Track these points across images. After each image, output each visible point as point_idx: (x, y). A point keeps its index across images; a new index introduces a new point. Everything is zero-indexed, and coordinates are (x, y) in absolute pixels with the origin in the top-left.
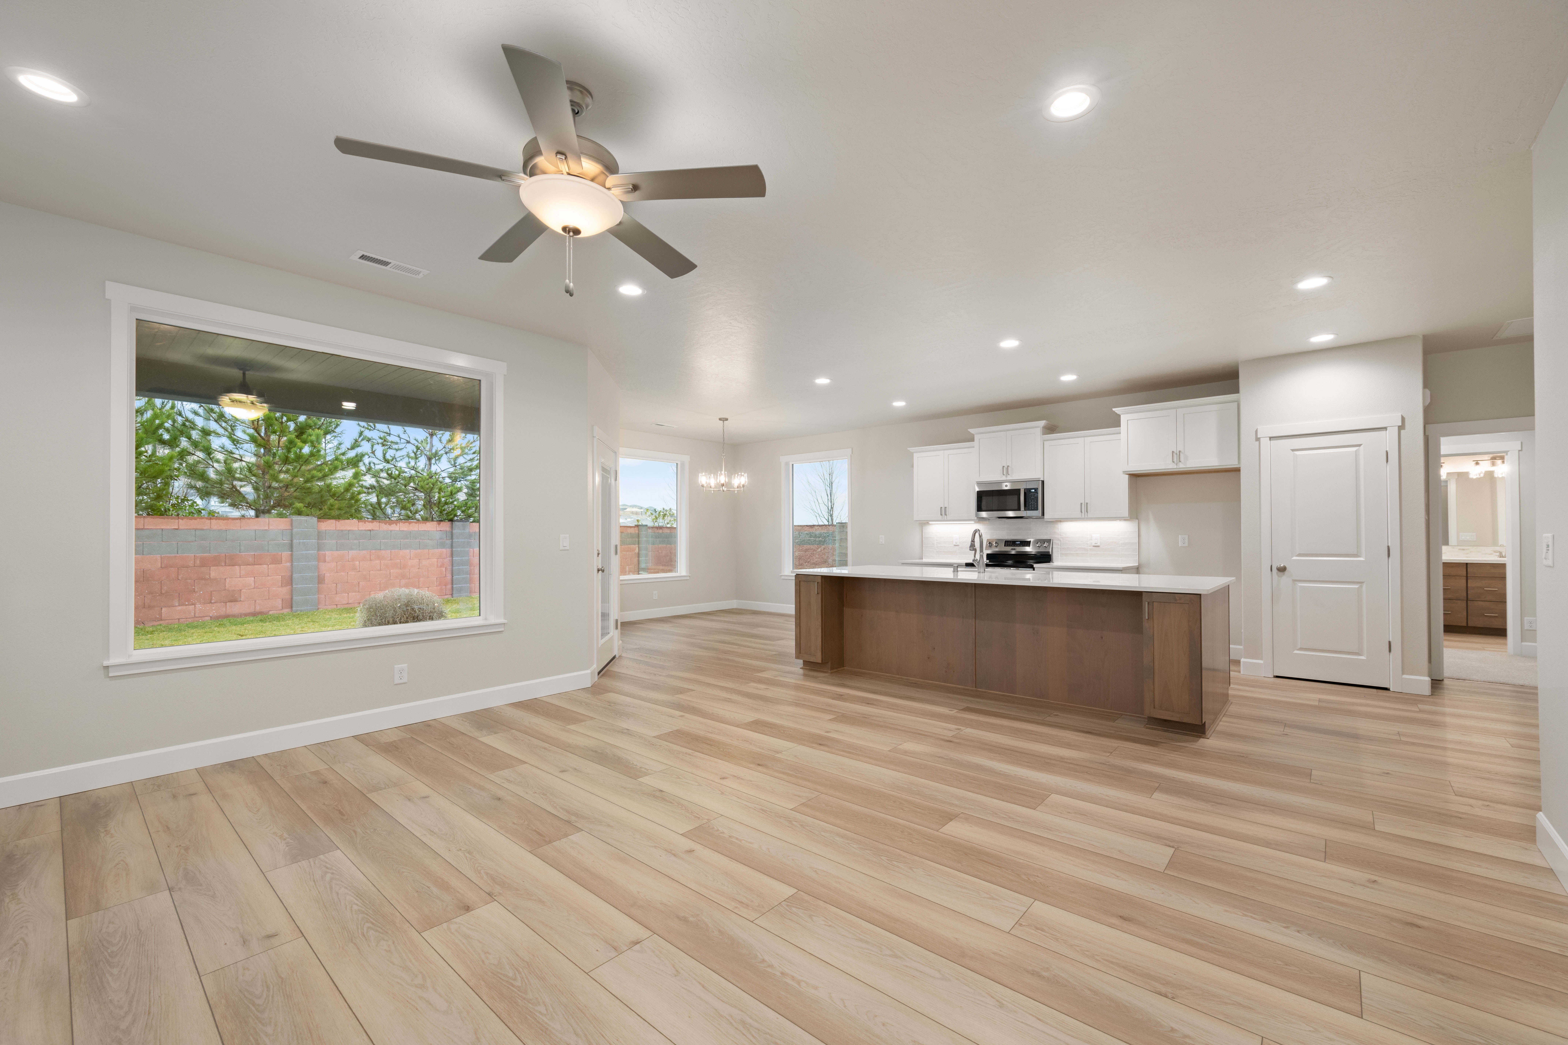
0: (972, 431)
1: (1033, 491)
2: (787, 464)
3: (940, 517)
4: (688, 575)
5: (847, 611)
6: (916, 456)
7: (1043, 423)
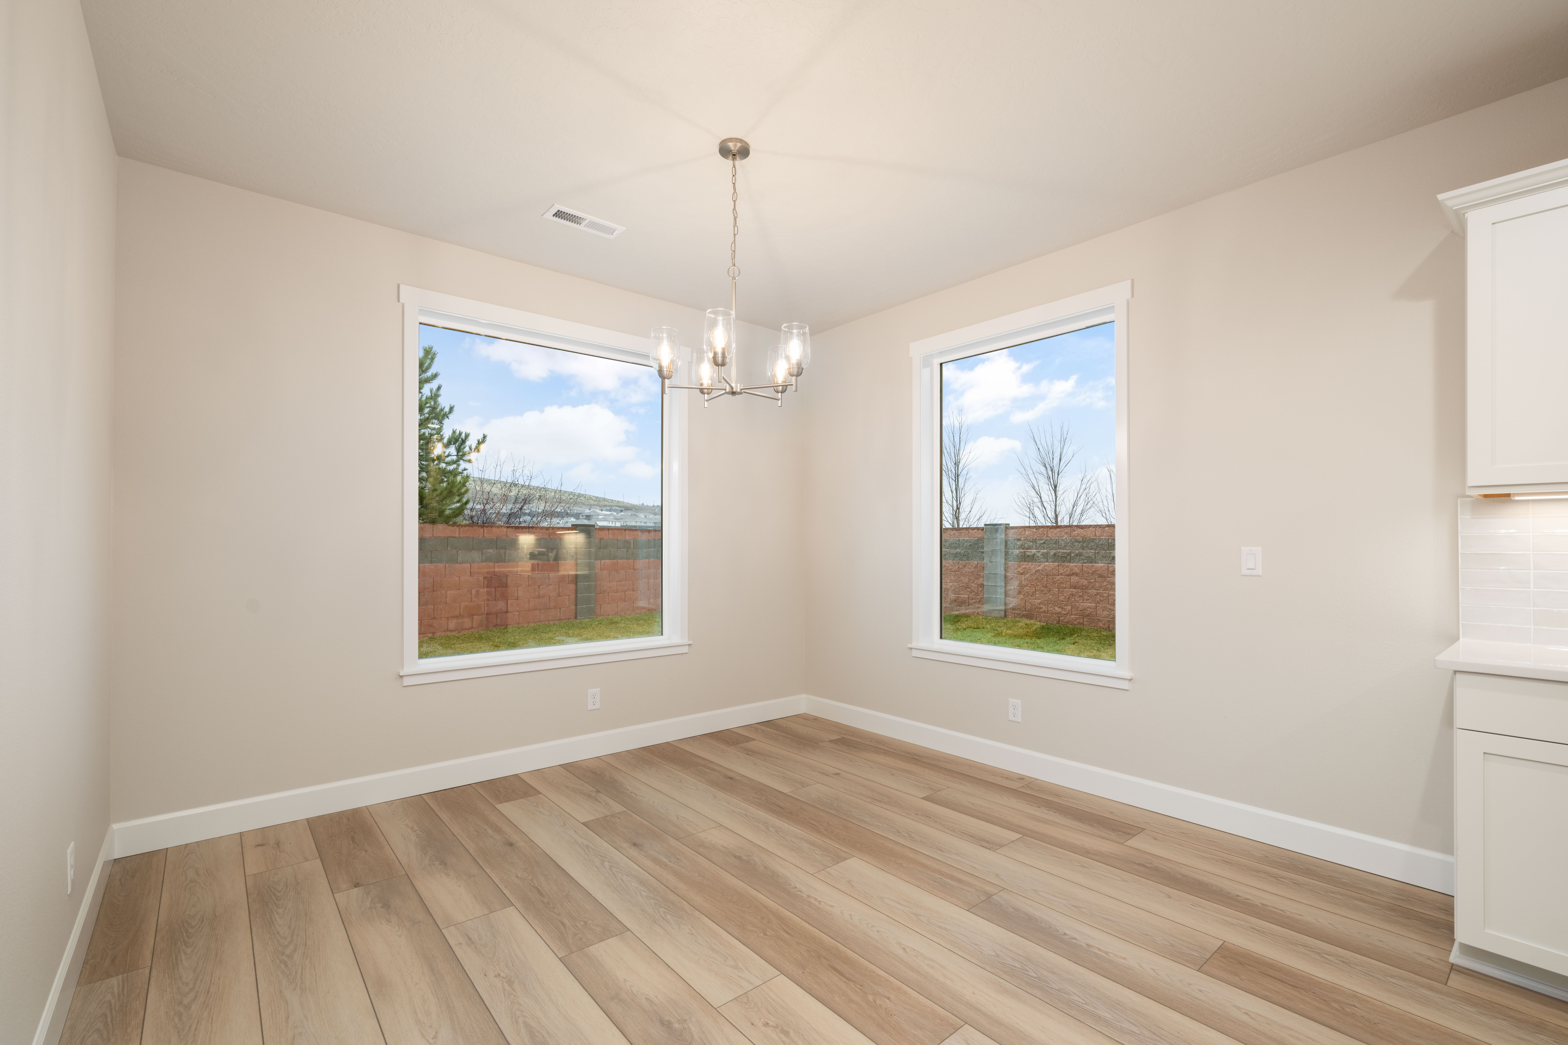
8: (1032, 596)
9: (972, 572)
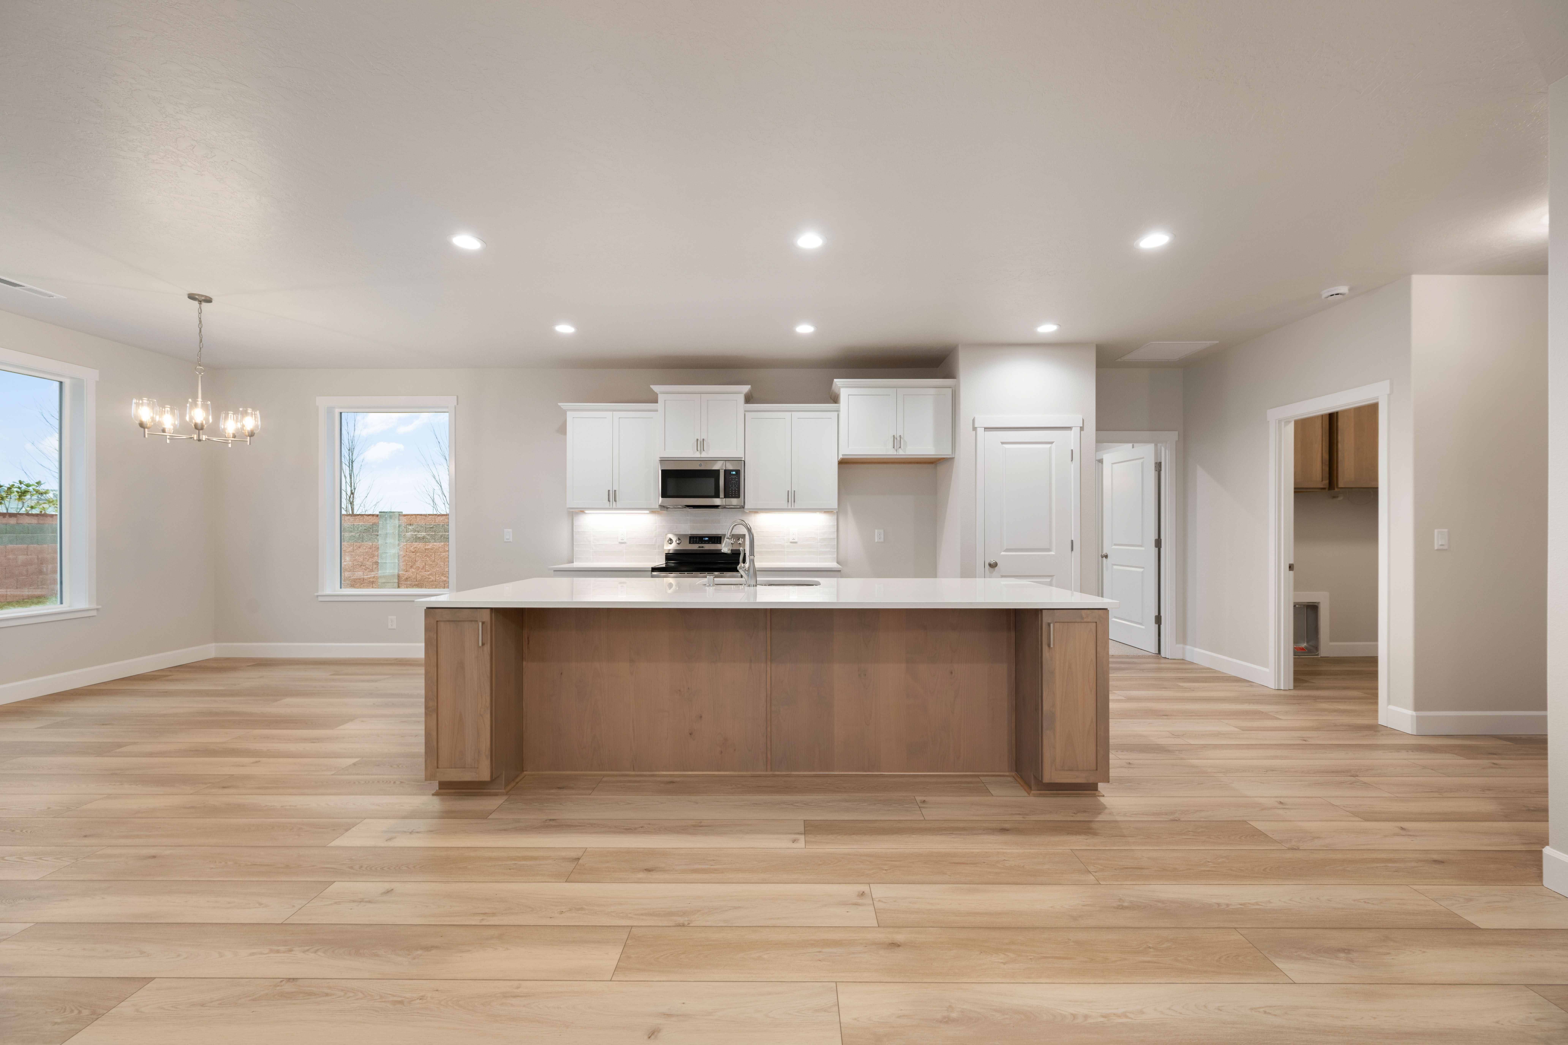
0: (656, 388)
1: (734, 473)
2: (330, 410)
3: (607, 504)
4: (95, 606)
5: (530, 667)
6: (570, 415)
7: (746, 388)
8: (422, 569)
9: (367, 552)
